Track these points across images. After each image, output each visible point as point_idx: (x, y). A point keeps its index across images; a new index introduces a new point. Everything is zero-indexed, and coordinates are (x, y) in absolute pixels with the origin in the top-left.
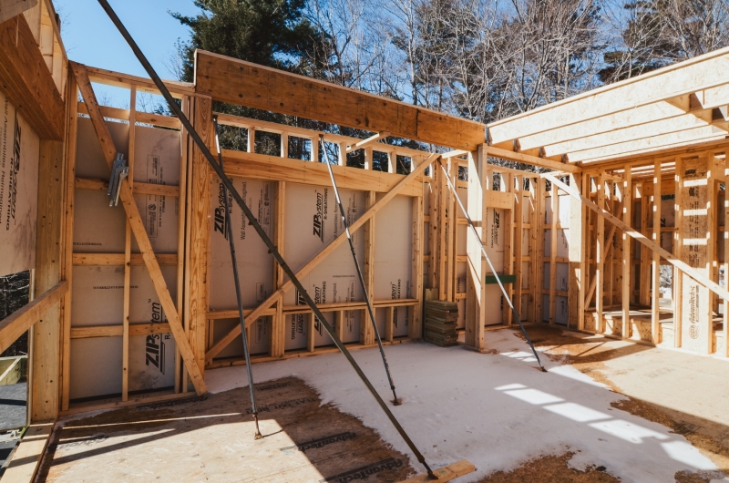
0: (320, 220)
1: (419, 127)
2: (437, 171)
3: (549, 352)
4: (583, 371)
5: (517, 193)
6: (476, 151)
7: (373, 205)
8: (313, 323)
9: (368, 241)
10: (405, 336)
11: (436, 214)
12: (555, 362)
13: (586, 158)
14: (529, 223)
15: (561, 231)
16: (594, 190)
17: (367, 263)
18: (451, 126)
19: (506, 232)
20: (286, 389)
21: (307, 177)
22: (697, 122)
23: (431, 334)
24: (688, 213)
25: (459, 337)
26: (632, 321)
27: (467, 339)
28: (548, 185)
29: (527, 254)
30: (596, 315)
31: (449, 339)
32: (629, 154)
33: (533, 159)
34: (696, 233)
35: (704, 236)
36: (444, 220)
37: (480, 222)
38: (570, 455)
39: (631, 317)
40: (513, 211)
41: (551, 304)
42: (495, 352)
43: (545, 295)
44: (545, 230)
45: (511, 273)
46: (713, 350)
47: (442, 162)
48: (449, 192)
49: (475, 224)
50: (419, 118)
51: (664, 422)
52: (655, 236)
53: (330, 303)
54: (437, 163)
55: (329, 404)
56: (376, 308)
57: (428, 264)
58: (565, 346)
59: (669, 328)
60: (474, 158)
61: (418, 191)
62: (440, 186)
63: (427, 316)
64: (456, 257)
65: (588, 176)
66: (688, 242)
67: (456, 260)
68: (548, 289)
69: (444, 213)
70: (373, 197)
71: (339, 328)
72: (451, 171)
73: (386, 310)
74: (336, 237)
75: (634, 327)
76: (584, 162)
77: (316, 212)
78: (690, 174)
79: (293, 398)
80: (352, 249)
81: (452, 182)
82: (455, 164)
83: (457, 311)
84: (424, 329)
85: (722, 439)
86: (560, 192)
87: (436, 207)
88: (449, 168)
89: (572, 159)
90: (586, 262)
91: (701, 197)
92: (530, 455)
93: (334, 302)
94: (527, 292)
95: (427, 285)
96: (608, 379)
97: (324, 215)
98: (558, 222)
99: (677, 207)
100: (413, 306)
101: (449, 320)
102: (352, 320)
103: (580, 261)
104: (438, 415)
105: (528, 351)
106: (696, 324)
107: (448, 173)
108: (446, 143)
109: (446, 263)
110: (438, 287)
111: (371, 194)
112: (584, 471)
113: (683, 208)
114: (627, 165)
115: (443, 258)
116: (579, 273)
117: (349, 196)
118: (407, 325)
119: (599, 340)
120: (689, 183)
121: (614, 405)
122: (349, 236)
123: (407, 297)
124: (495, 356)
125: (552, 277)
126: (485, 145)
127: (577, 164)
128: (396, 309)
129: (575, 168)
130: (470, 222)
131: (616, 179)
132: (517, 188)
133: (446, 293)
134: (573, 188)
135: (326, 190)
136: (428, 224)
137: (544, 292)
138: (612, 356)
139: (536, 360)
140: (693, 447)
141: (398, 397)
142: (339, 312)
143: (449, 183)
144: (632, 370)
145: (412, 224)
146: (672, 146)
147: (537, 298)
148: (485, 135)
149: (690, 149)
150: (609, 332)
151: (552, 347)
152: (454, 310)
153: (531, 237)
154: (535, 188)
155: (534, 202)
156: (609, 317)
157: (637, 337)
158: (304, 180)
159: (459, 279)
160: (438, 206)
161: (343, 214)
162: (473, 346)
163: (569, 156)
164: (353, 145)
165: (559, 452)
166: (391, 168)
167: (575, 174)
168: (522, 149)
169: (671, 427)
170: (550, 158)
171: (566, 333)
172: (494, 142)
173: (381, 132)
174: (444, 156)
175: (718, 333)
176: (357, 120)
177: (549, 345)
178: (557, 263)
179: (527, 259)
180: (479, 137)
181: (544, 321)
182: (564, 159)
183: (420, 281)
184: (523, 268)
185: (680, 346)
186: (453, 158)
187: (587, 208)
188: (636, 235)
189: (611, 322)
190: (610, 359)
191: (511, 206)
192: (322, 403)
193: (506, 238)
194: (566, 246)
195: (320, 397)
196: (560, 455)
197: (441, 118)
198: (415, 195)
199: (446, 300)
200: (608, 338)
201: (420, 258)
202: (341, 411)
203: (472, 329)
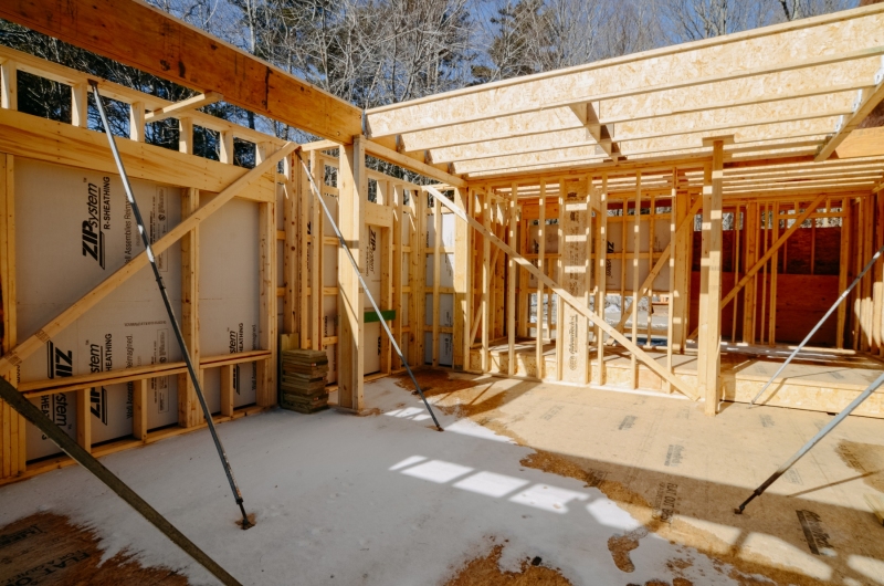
0: (96, 231)
1: (270, 95)
2: (295, 168)
3: (440, 404)
4: (483, 423)
5: (396, 208)
6: (351, 144)
7: (195, 211)
8: (88, 404)
9: (188, 267)
10: (252, 405)
11: (294, 229)
12: (449, 416)
13: (474, 170)
14: (409, 245)
15: (445, 255)
16: (478, 209)
17: (188, 301)
18: (317, 103)
19: (384, 256)
20: (25, 544)
21: (63, 152)
22: (587, 138)
23: (290, 397)
24: (570, 239)
25: (330, 397)
26: (518, 356)
27: (341, 398)
28: (430, 201)
29: (407, 283)
30: (483, 352)
31: (316, 403)
32: (516, 170)
33: (419, 165)
34: (576, 261)
35: (583, 264)
36: (306, 238)
37: (357, 242)
38: (498, 550)
39: (516, 352)
40: (392, 229)
41: (434, 343)
42: (377, 412)
43: (428, 332)
44: (427, 255)
45: (390, 308)
46: (589, 380)
47: (303, 156)
48: (312, 197)
49: (350, 245)
50: (270, 82)
51: (575, 475)
52: (540, 263)
53: (121, 370)
54: (295, 157)
55: (120, 557)
56: (205, 370)
57: (283, 300)
58: (455, 393)
59: (551, 361)
60: (347, 153)
61: (267, 194)
62: (299, 190)
63: (284, 372)
64: (323, 289)
65: (473, 192)
66: (569, 269)
67: (323, 293)
68: (431, 325)
69: (305, 229)
70: (194, 198)
71: (140, 408)
72: (315, 170)
73: (221, 370)
74: (128, 260)
75: (520, 363)
76: (470, 175)
77: (87, 217)
78: (571, 197)
79: (38, 562)
80: (159, 279)
81: (316, 185)
82: (320, 162)
83: (326, 362)
84: (281, 392)
85: (629, 483)
86: (443, 210)
87: (294, 219)
88: (312, 166)
89: (460, 169)
90: (471, 292)
91: (581, 222)
92: (452, 567)
93: (130, 366)
94: (408, 329)
95: (283, 329)
96: (509, 429)
97: (104, 222)
98: (442, 245)
99: (560, 232)
100: (263, 361)
101: (316, 377)
102: (163, 391)
103: (465, 291)
104: (316, 531)
105: (419, 406)
106: (576, 355)
107: (311, 171)
108: (310, 126)
109: (310, 297)
110: (299, 331)
111: (192, 193)
112: (520, 571)
113: (565, 234)
114: (514, 183)
115: (305, 291)
116: (465, 305)
117: (154, 193)
118: (254, 387)
119: (486, 381)
120: (571, 207)
121: (524, 463)
122: (152, 260)
123: (254, 349)
124: (379, 417)
125: (435, 311)
126: (362, 138)
127: (464, 177)
128: (237, 368)
129: (460, 182)
130: (342, 242)
131: (499, 199)
132: (396, 201)
133: (310, 338)
134: (457, 206)
135: (107, 181)
136: (283, 243)
137: (426, 329)
138: (504, 399)
139: (429, 416)
140: (610, 501)
141: (248, 510)
142: (140, 381)
143: (312, 186)
144: (528, 413)
145: (259, 242)
146: (557, 165)
147: (418, 337)
148: (362, 124)
149: (573, 171)
150: (495, 370)
151: (442, 396)
152: (322, 361)
153: (411, 263)
154: (416, 203)
155: (414, 219)
156: (495, 354)
157: (522, 373)
158: (59, 157)
159: (326, 318)
160: (297, 217)
161: (139, 221)
162: (349, 408)
163: (455, 164)
164: (158, 110)
165: (485, 551)
166: (224, 156)
167: (461, 189)
168: (407, 149)
169: (584, 479)
170: (436, 166)
171: (452, 376)
172: (374, 134)
173: (207, 92)
174: (306, 147)
175: (593, 363)
176: (162, 62)
177: (437, 393)
178: (440, 293)
179: (407, 290)
180: (354, 126)
181: (427, 363)
182: (450, 169)
183: (272, 324)
184: (403, 301)
185: (561, 379)
186: (317, 151)
187: (473, 228)
188: (523, 261)
189: (498, 360)
190: (503, 403)
191: (389, 224)
192: (105, 558)
193: (383, 265)
194: (450, 272)
195: (101, 546)
196: (487, 554)
197: (302, 89)
198: (263, 199)
199: (310, 348)
200: (496, 377)
201: (273, 292)
202: (145, 566)
203: (347, 385)
